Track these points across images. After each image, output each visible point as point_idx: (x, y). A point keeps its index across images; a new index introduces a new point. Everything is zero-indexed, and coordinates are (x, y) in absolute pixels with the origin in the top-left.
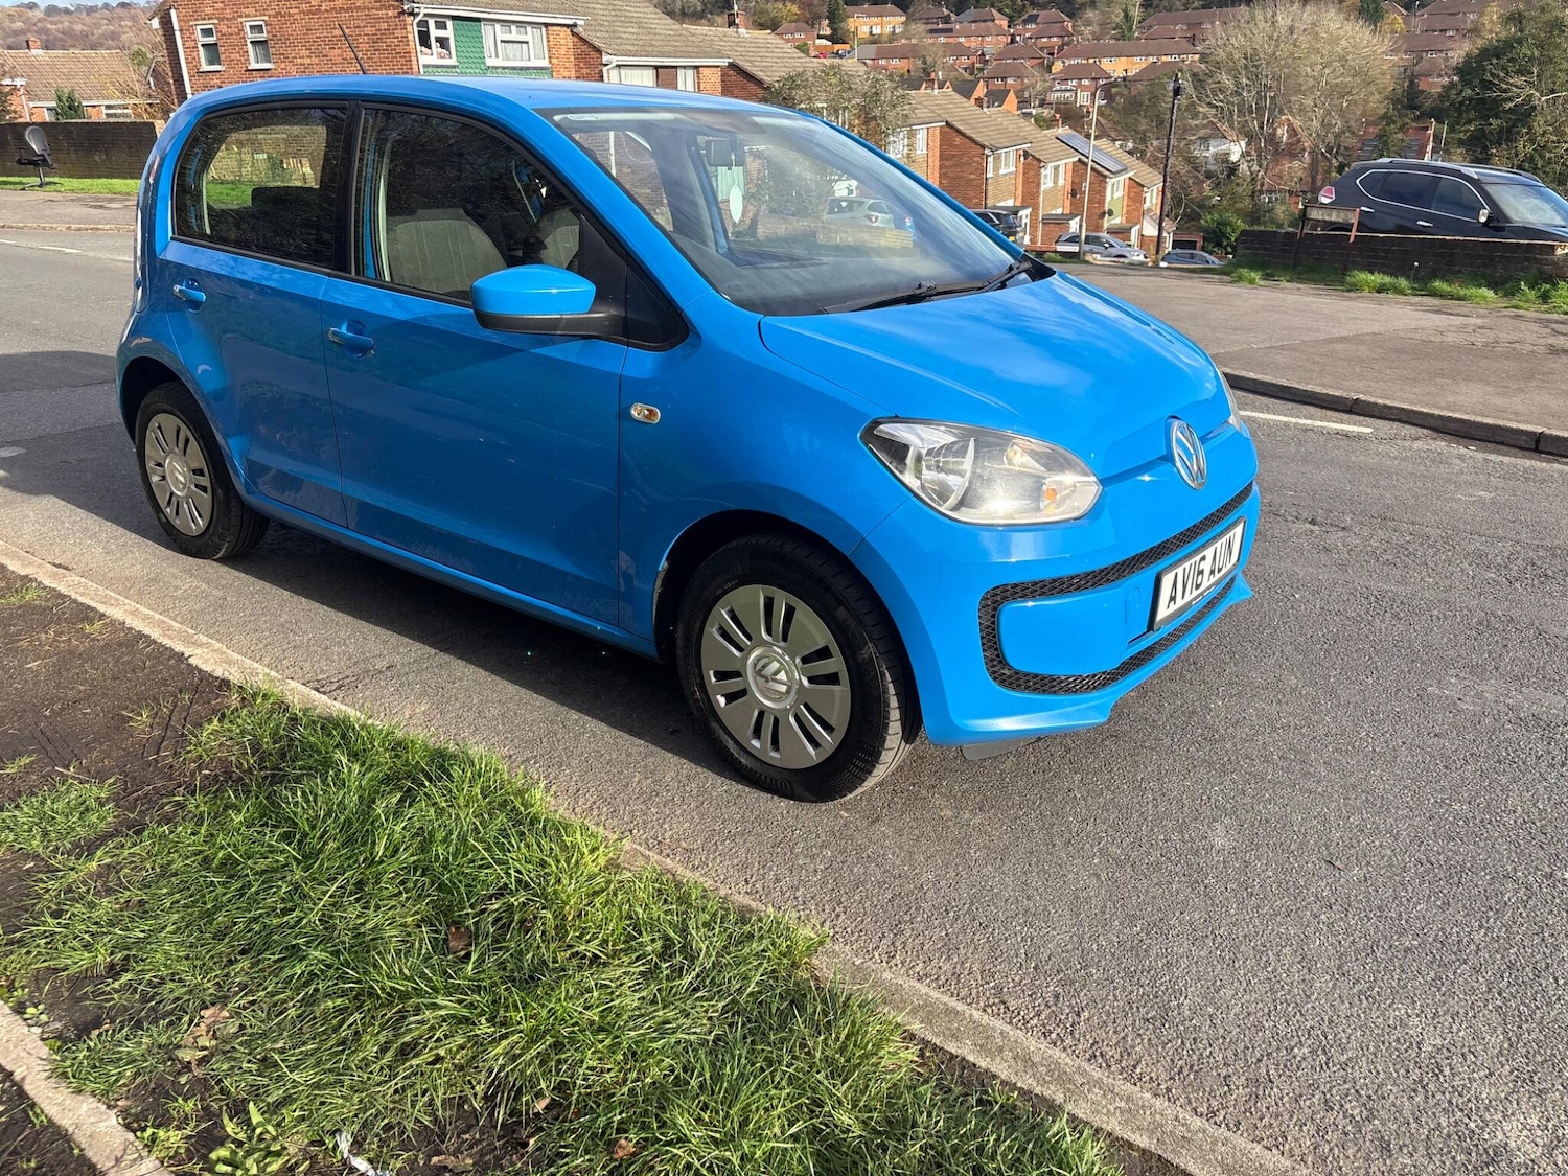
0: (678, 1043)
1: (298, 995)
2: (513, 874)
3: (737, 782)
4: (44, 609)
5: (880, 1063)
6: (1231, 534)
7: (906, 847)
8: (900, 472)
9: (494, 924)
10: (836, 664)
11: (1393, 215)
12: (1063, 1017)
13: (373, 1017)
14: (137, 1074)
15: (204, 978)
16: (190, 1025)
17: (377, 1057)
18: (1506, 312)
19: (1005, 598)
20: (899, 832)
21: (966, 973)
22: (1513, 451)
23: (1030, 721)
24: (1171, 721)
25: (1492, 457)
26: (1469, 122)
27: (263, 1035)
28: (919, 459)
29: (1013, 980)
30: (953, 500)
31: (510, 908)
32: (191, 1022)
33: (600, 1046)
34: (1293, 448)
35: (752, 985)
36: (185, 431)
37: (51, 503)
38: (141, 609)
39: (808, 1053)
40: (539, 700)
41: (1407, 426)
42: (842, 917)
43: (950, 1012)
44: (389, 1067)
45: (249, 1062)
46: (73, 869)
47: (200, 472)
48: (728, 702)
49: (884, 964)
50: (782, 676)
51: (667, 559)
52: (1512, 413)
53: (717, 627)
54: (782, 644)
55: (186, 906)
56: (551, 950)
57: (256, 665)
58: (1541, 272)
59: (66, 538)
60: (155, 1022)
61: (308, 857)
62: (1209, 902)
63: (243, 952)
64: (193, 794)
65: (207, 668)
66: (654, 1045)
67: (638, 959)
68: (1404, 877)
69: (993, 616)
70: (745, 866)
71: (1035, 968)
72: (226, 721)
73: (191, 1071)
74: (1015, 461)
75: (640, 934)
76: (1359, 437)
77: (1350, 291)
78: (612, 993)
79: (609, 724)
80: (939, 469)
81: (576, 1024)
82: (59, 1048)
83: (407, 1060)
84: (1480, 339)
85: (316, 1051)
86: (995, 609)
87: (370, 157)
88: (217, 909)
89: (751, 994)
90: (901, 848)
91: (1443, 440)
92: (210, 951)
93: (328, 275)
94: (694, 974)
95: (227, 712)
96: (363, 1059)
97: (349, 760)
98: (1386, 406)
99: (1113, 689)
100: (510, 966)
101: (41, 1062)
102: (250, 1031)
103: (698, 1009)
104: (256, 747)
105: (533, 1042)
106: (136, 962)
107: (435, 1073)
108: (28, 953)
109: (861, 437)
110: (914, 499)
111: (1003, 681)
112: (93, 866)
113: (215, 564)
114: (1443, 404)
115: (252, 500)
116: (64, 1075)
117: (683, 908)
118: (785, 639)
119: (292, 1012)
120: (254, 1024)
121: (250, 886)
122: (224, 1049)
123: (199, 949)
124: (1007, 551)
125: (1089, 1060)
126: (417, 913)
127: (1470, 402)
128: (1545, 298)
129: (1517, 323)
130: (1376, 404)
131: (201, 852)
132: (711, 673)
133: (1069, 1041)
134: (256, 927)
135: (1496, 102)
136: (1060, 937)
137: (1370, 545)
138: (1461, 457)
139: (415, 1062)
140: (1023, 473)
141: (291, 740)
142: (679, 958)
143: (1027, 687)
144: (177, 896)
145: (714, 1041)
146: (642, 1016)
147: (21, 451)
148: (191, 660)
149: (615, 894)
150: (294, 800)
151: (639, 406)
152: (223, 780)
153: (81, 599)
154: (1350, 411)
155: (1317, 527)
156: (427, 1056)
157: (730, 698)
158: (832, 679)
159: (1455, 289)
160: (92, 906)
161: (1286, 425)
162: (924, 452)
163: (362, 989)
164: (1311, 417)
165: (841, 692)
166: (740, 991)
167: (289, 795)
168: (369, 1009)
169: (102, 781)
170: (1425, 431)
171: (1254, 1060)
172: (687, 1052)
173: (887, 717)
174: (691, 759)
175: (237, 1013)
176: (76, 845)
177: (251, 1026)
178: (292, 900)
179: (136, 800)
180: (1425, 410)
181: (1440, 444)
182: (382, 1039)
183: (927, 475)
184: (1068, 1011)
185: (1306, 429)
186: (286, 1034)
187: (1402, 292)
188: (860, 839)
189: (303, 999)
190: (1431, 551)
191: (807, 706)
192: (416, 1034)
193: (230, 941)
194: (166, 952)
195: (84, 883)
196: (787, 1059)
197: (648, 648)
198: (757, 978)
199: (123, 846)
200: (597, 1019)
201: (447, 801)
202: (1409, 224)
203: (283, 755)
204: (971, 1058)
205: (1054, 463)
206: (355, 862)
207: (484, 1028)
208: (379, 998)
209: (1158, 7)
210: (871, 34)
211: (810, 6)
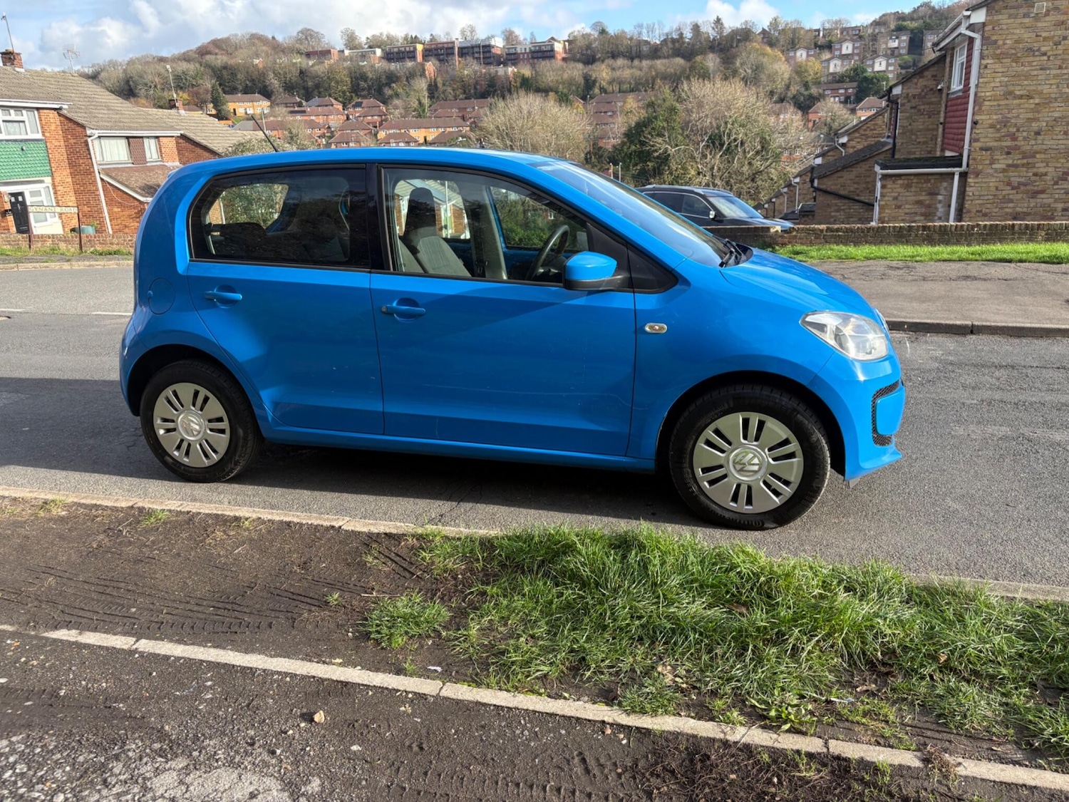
10: (793, 447)
19: (877, 396)
26: (636, 165)
36: (204, 392)
47: (217, 420)
48: (712, 484)
50: (756, 461)
53: (705, 442)
54: (755, 443)
93: (369, 272)
101: (611, 711)
109: (800, 323)
111: (875, 440)
112: (473, 631)
118: (757, 440)
132: (700, 469)
135: (649, 153)
143: (879, 442)
151: (651, 324)
153: (203, 511)
157: (714, 482)
158: (790, 456)
191: (773, 474)
197: (650, 465)
209: (438, 97)
210: (246, 113)
211: (197, 94)
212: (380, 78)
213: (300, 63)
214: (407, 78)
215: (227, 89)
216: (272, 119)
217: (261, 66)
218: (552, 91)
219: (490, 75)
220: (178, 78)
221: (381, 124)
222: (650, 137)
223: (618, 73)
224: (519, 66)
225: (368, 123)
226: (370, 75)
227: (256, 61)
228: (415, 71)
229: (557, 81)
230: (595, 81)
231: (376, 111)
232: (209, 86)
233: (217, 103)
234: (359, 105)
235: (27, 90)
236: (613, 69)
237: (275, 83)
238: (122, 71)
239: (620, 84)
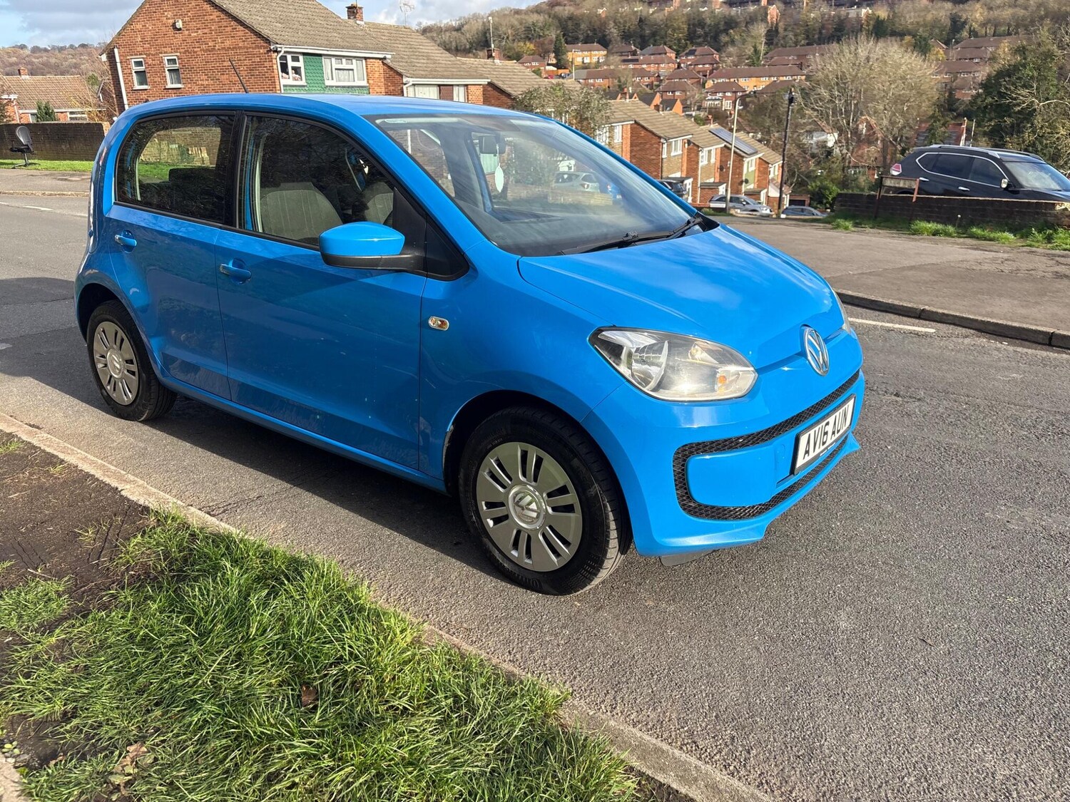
0: (465, 773)
1: (195, 736)
2: (347, 648)
3: (502, 580)
4: (22, 457)
5: (610, 790)
6: (846, 406)
7: (622, 628)
8: (617, 364)
9: (334, 684)
10: (571, 498)
11: (942, 183)
12: (738, 754)
13: (248, 753)
14: (82, 793)
15: (129, 722)
16: (119, 757)
17: (251, 783)
18: (1025, 249)
19: (691, 453)
20: (617, 617)
21: (667, 720)
22: (1034, 345)
23: (708, 539)
24: (806, 537)
25: (1019, 349)
26: (990, 120)
27: (170, 765)
28: (630, 355)
29: (701, 726)
30: (653, 384)
31: (345, 673)
32: (120, 755)
33: (409, 776)
34: (880, 343)
35: (517, 730)
36: (121, 333)
37: (29, 382)
38: (89, 456)
39: (558, 782)
40: (362, 521)
41: (960, 328)
42: (578, 678)
43: (658, 750)
44: (259, 790)
45: (161, 785)
46: (39, 642)
47: (131, 362)
48: (495, 524)
49: (609, 713)
50: (533, 506)
51: (453, 424)
52: (1033, 319)
53: (487, 471)
54: (533, 483)
55: (117, 670)
56: (375, 704)
57: (167, 496)
58: (1046, 222)
59: (38, 406)
60: (95, 755)
61: (203, 635)
62: (838, 669)
63: (157, 704)
64: (123, 588)
65: (134, 498)
66: (449, 776)
67: (435, 711)
68: (976, 651)
69: (683, 465)
70: (508, 642)
71: (717, 717)
72: (146, 536)
73: (119, 791)
74: (696, 357)
75: (437, 692)
76: (926, 335)
77: (913, 234)
78: (418, 736)
79: (412, 538)
80: (643, 362)
81: (393, 759)
82: (27, 773)
83: (272, 785)
84: (1007, 268)
85: (208, 777)
86: (685, 460)
87: (250, 148)
88: (139, 672)
89: (516, 737)
90: (618, 628)
91: (984, 337)
92: (133, 703)
93: (220, 228)
94: (475, 722)
95: (148, 530)
96: (241, 784)
97: (232, 565)
98: (944, 314)
99: (767, 515)
100: (345, 716)
101: (14, 784)
102: (161, 762)
103: (479, 748)
104: (167, 554)
105: (362, 773)
106: (82, 711)
107: (292, 795)
108: (7, 704)
109: (589, 340)
110: (627, 383)
111: (690, 511)
112: (53, 640)
113: (140, 424)
114: (984, 313)
115: (166, 381)
116: (30, 794)
117: (466, 674)
118: (535, 480)
119: (191, 749)
120: (164, 757)
121: (162, 656)
122: (143, 775)
123: (126, 702)
124: (691, 421)
125: (758, 786)
126: (279, 676)
127: (1002, 311)
128: (1049, 239)
129: (1032, 256)
130: (937, 313)
131: (128, 630)
132: (483, 503)
133: (743, 772)
134: (166, 686)
135: (1009, 106)
136: (733, 693)
137: (939, 411)
138: (998, 349)
139: (277, 787)
140: (701, 364)
141: (191, 550)
142: (465, 710)
143: (707, 515)
144: (111, 663)
145: (490, 773)
146: (439, 753)
147: (9, 346)
148: (123, 493)
149: (419, 664)
150: (193, 594)
151: (434, 318)
152: (144, 579)
153: (48, 450)
154: (919, 317)
155: (900, 399)
156: (286, 783)
157: (497, 521)
158: (569, 509)
159: (986, 233)
160: (52, 670)
161: (875, 327)
162: (633, 350)
163: (241, 733)
164: (892, 322)
165: (575, 518)
166: (508, 735)
167: (190, 590)
168: (245, 747)
169: (60, 578)
170: (972, 331)
171: (876, 786)
172: (471, 780)
173: (608, 536)
174: (469, 563)
175: (152, 749)
176: (41, 625)
177: (162, 758)
178: (191, 667)
179: (84, 592)
180: (971, 317)
181: (983, 340)
182: (254, 770)
183: (635, 366)
184: (741, 749)
185: (889, 330)
186: (186, 765)
187: (949, 235)
188: (589, 622)
189: (199, 740)
190: (981, 416)
191: (550, 527)
192: (277, 766)
193: (148, 696)
194: (103, 704)
195: (47, 652)
196: (543, 786)
197: (440, 486)
198: (521, 725)
199: (74, 626)
200: (407, 756)
201: (300, 595)
202: (953, 189)
203: (185, 560)
204: (674, 786)
205: (724, 358)
206: (236, 639)
207: (327, 762)
208: (252, 739)
209: (777, 44)
210: (583, 62)
211: (542, 44)
212: (719, 23)
213: (641, 11)
214: (747, 23)
215: (569, 39)
216: (605, 67)
217: (603, 16)
218: (909, 34)
219: (839, 17)
220: (528, 29)
221: (711, 72)
222: (1012, 88)
223: (996, 13)
224: (875, 7)
225: (699, 72)
226: (708, 21)
227: (600, 11)
228: (756, 16)
229: (918, 23)
230: (965, 23)
231: (708, 58)
232: (554, 36)
233: (558, 52)
234: (692, 53)
235: (360, 41)
236: (991, 9)
237: (613, 31)
238: (481, 24)
239: (996, 26)
